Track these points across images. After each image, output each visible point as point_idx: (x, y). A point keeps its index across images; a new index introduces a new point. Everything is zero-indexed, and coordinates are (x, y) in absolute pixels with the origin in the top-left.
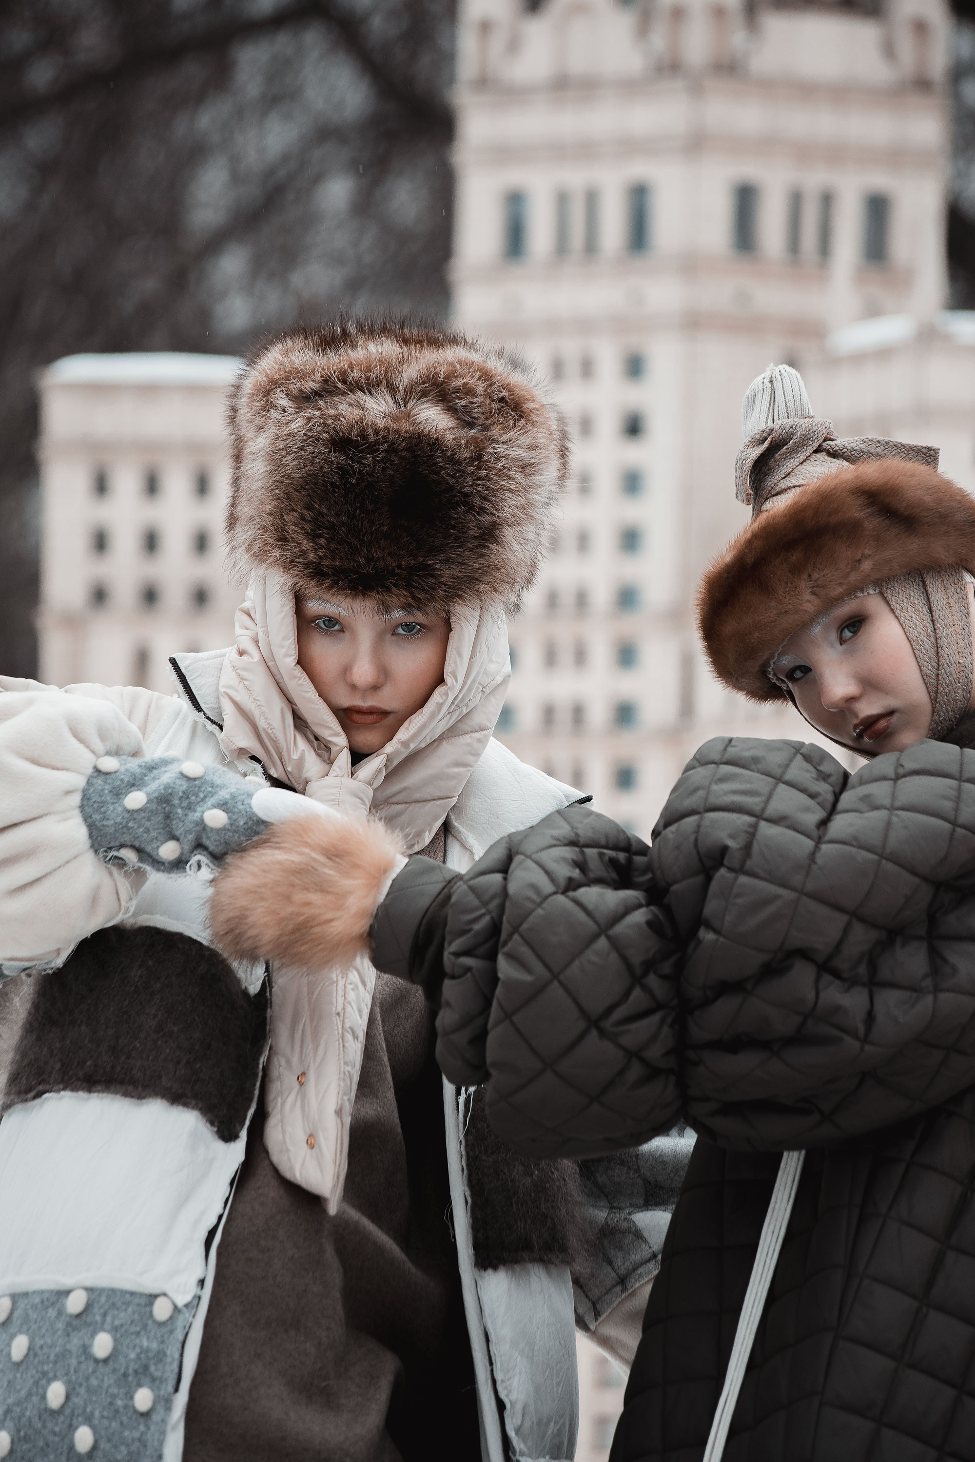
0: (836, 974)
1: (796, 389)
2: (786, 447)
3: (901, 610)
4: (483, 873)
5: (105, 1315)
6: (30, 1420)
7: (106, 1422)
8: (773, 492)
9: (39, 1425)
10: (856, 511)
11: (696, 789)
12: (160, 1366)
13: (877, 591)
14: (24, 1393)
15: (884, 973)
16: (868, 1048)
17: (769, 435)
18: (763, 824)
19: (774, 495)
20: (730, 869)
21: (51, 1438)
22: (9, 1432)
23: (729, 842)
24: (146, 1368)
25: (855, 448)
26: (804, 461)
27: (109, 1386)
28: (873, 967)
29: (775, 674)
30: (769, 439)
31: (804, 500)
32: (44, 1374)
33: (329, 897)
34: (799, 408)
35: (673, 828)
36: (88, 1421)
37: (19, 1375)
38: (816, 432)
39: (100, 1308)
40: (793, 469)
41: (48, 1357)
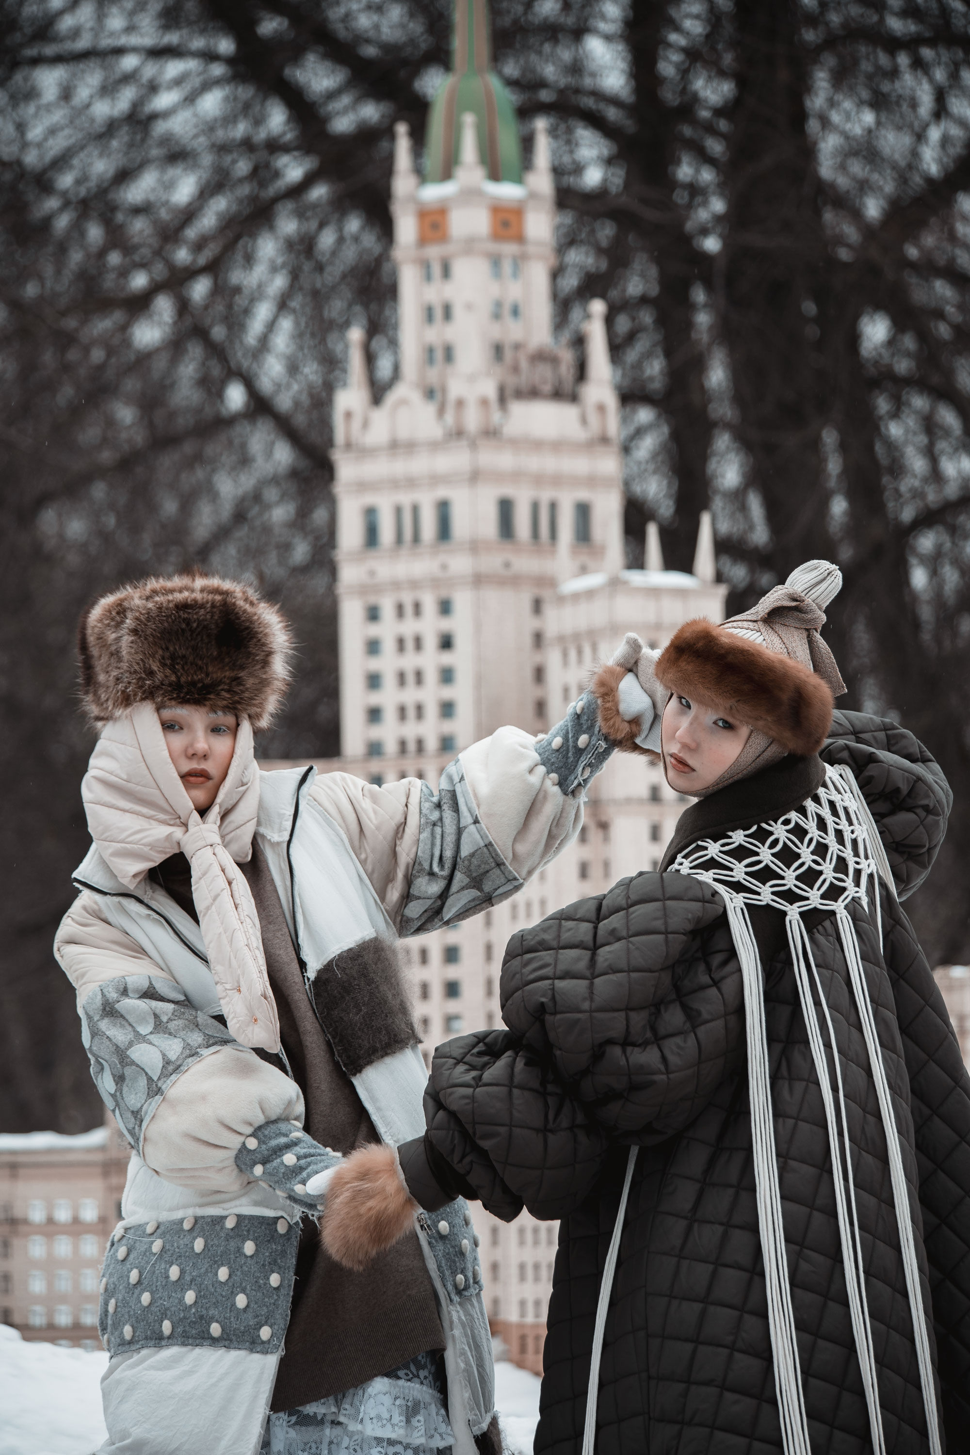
0: (634, 1045)
4: (434, 1118)
5: (248, 1231)
6: (207, 1285)
7: (254, 1293)
9: (213, 1290)
11: (514, 975)
12: (283, 1260)
14: (203, 1270)
15: (662, 1031)
16: (671, 1076)
18: (556, 981)
20: (551, 1014)
21: (220, 1298)
22: (195, 1291)
23: (543, 1000)
24: (275, 1261)
27: (255, 1271)
28: (654, 1030)
32: (216, 1262)
33: (378, 1197)
35: (510, 1002)
36: (243, 1291)
37: (200, 1261)
39: (245, 1226)
41: (217, 1252)
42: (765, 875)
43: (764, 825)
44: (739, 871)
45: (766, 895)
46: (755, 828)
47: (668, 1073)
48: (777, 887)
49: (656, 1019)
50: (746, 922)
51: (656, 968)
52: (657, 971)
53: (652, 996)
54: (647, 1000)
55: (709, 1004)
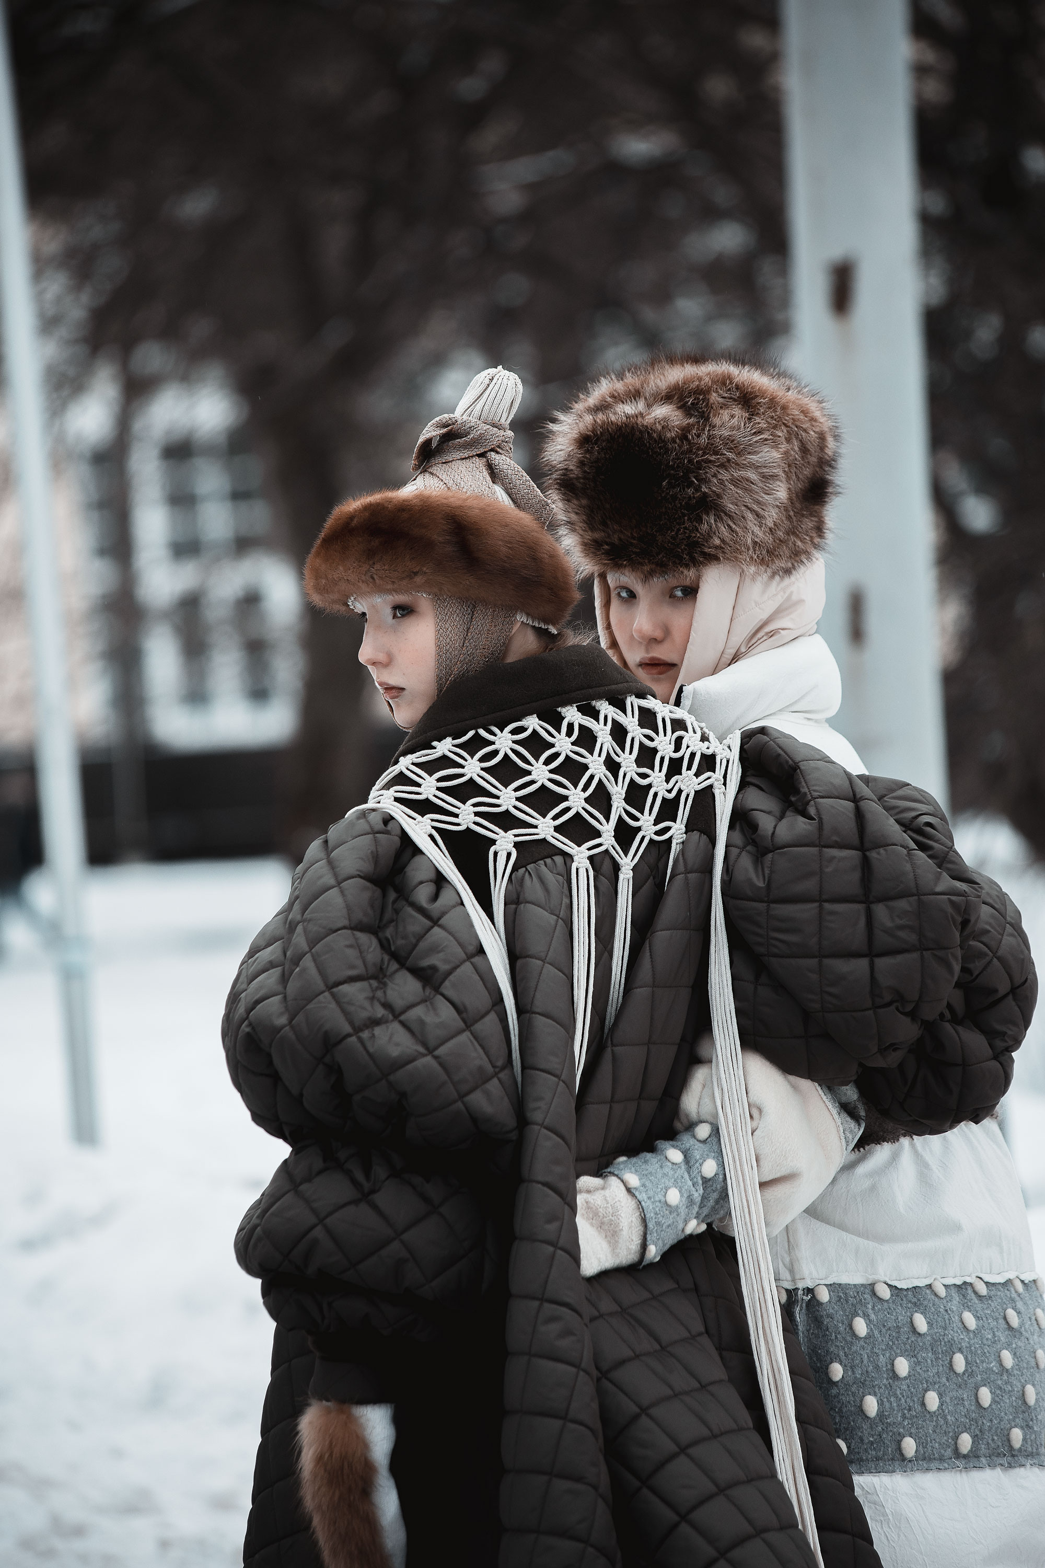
3: (441, 621)
8: (429, 471)
13: (430, 597)
17: (454, 424)
19: (428, 473)
40: (453, 461)
42: (466, 791)
44: (429, 787)
45: (466, 816)
46: (469, 735)
47: (430, 1051)
48: (484, 806)
49: (385, 992)
50: (442, 852)
51: (340, 925)
52: (344, 928)
53: (359, 963)
54: (352, 967)
55: (439, 952)
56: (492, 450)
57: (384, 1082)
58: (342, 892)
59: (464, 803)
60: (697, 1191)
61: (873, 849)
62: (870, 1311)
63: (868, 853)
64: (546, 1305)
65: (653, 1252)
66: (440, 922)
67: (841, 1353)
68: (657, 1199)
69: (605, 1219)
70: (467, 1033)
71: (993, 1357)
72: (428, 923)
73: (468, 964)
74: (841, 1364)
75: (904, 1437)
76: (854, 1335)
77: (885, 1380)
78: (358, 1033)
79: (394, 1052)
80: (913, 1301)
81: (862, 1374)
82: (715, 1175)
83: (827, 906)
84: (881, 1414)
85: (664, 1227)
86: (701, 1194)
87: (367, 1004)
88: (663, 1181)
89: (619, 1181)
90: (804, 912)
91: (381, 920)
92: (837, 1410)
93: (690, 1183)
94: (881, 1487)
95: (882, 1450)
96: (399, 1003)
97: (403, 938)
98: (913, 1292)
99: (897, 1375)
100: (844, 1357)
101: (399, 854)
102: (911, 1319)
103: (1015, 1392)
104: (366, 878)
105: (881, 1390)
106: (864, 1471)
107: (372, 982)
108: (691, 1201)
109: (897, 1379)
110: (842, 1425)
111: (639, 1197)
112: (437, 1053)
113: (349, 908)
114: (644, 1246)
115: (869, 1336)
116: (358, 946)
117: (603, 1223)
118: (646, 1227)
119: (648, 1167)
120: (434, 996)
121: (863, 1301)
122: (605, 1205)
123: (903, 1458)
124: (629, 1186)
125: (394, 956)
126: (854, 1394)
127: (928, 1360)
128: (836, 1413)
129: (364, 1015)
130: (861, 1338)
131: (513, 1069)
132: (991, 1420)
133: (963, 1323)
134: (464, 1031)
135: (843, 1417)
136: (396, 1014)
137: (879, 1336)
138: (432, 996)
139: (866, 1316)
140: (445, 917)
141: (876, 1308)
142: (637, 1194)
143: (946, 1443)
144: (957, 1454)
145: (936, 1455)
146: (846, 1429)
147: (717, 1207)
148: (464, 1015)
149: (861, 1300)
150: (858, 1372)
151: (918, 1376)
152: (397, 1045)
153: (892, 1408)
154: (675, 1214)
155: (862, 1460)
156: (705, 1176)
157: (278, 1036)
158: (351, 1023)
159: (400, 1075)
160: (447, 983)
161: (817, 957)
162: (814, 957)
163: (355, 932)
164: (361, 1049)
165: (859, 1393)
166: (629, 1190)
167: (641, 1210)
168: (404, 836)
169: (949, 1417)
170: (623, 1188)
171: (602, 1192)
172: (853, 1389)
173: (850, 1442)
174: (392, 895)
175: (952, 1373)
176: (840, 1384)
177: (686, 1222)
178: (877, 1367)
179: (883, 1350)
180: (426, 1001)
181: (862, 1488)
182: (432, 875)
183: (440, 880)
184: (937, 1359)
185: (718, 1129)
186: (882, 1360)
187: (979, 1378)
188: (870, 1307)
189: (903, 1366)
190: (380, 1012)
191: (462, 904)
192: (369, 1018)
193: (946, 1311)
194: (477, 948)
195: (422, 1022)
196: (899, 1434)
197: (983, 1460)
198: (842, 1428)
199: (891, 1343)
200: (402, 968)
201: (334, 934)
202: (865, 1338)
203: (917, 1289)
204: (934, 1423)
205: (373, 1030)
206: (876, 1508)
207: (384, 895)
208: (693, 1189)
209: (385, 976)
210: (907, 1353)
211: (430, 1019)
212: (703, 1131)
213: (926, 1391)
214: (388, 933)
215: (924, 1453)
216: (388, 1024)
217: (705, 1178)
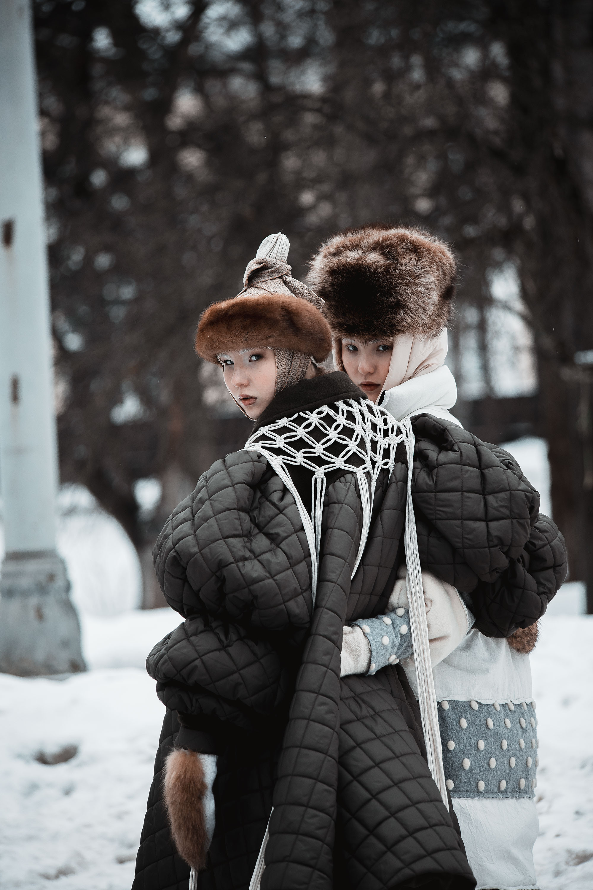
1: (284, 248)
2: (268, 270)
3: (278, 361)
8: (255, 286)
10: (278, 316)
13: (272, 349)
17: (264, 262)
19: (254, 287)
25: (294, 284)
26: (273, 279)
29: (220, 358)
30: (263, 264)
31: (262, 300)
34: (282, 256)
38: (283, 270)
40: (266, 281)
42: (299, 444)
43: (301, 414)
44: (280, 442)
45: (299, 458)
46: (296, 415)
47: (272, 577)
48: (308, 453)
49: (251, 544)
50: (287, 475)
51: (233, 507)
52: (234, 509)
53: (240, 528)
54: (237, 530)
55: (282, 527)
56: (285, 275)
57: (247, 589)
58: (235, 490)
59: (298, 451)
60: (397, 640)
61: (486, 469)
62: (468, 716)
63: (483, 471)
64: (320, 696)
65: (374, 668)
66: (283, 512)
67: (454, 736)
68: (378, 640)
69: (354, 648)
70: (291, 570)
71: (517, 742)
72: (278, 512)
73: (295, 535)
74: (454, 741)
75: (480, 780)
76: (461, 727)
77: (473, 751)
78: (236, 563)
79: (255, 575)
80: (487, 711)
81: (463, 747)
82: (407, 633)
83: (465, 494)
84: (471, 769)
85: (380, 655)
86: (399, 642)
87: (242, 549)
88: (381, 632)
89: (360, 629)
90: (454, 496)
91: (252, 506)
92: (450, 765)
93: (394, 635)
94: (468, 806)
95: (469, 786)
96: (258, 551)
97: (263, 517)
98: (487, 707)
99: (479, 749)
100: (455, 738)
101: (264, 474)
102: (486, 721)
103: (524, 761)
104: (248, 484)
105: (472, 756)
106: (461, 797)
107: (244, 538)
108: (394, 645)
109: (479, 751)
110: (452, 773)
111: (369, 638)
112: (275, 578)
113: (238, 499)
114: (369, 664)
115: (467, 729)
116: (240, 519)
117: (352, 651)
118: (371, 653)
119: (374, 624)
120: (276, 549)
121: (465, 710)
122: (354, 641)
123: (478, 791)
124: (365, 632)
125: (257, 525)
126: (459, 757)
127: (492, 742)
128: (450, 766)
129: (241, 554)
130: (464, 729)
131: (312, 592)
132: (514, 774)
133: (505, 725)
134: (289, 569)
135: (453, 768)
136: (256, 556)
137: (472, 728)
138: (275, 549)
139: (466, 718)
140: (286, 510)
141: (471, 714)
142: (368, 636)
143: (495, 784)
144: (499, 790)
145: (492, 791)
146: (454, 775)
147: (405, 651)
148: (291, 561)
149: (464, 709)
150: (462, 746)
151: (487, 750)
152: (256, 571)
153: (475, 766)
154: (385, 650)
155: (460, 791)
156: (402, 633)
157: (193, 558)
158: (234, 557)
159: (255, 587)
160: (284, 543)
161: (460, 520)
162: (459, 519)
163: (239, 512)
164: (238, 571)
165: (461, 757)
166: (365, 635)
167: (369, 645)
168: (269, 465)
169: (498, 772)
170: (362, 633)
171: (352, 634)
172: (459, 755)
173: (455, 781)
174: (259, 494)
175: (501, 749)
176: (453, 751)
177: (390, 655)
178: (470, 744)
179: (473, 736)
180: (272, 551)
181: (460, 805)
182: (281, 487)
183: (285, 490)
184: (496, 742)
185: (408, 611)
186: (473, 741)
187: (511, 753)
188: (468, 713)
189: (482, 745)
190: (248, 554)
191: (295, 503)
192: (243, 556)
193: (500, 717)
194: (300, 528)
195: (269, 561)
196: (478, 779)
197: (509, 794)
198: (452, 774)
199: (477, 732)
200: (260, 532)
201: (229, 511)
202: (466, 729)
203: (488, 705)
204: (492, 775)
205: (244, 562)
206: (466, 816)
207: (255, 493)
208: (396, 639)
209: (251, 536)
210: (483, 738)
211: (273, 560)
212: (401, 612)
213: (491, 758)
214: (255, 513)
215: (487, 789)
216: (252, 560)
217: (402, 634)
